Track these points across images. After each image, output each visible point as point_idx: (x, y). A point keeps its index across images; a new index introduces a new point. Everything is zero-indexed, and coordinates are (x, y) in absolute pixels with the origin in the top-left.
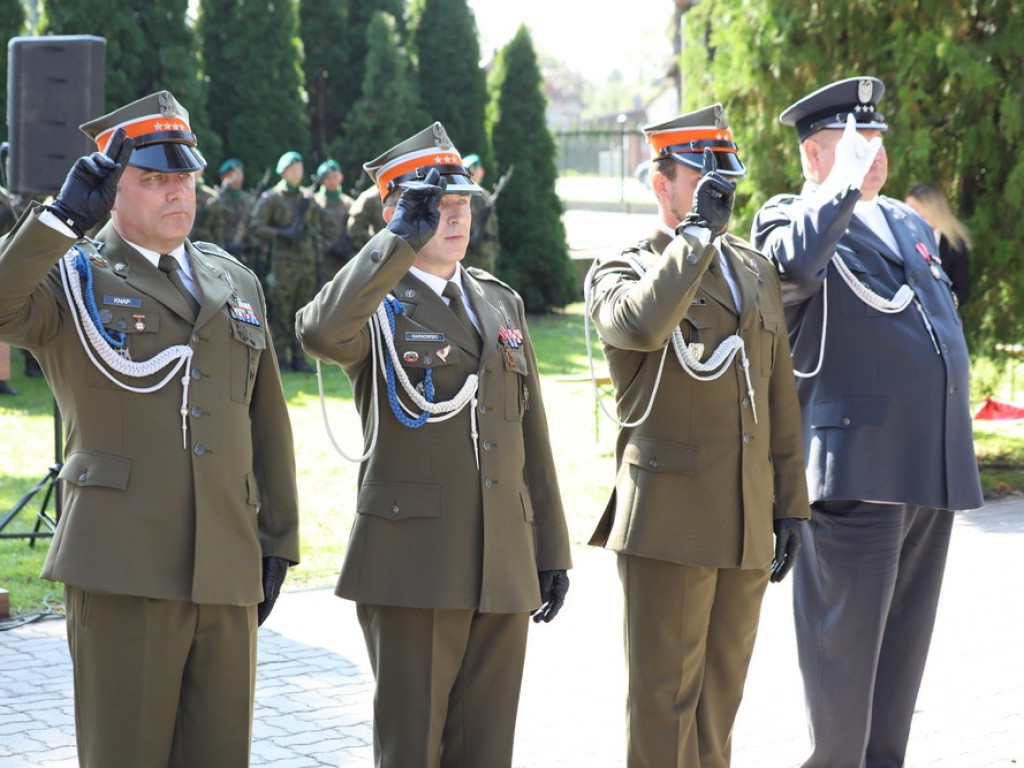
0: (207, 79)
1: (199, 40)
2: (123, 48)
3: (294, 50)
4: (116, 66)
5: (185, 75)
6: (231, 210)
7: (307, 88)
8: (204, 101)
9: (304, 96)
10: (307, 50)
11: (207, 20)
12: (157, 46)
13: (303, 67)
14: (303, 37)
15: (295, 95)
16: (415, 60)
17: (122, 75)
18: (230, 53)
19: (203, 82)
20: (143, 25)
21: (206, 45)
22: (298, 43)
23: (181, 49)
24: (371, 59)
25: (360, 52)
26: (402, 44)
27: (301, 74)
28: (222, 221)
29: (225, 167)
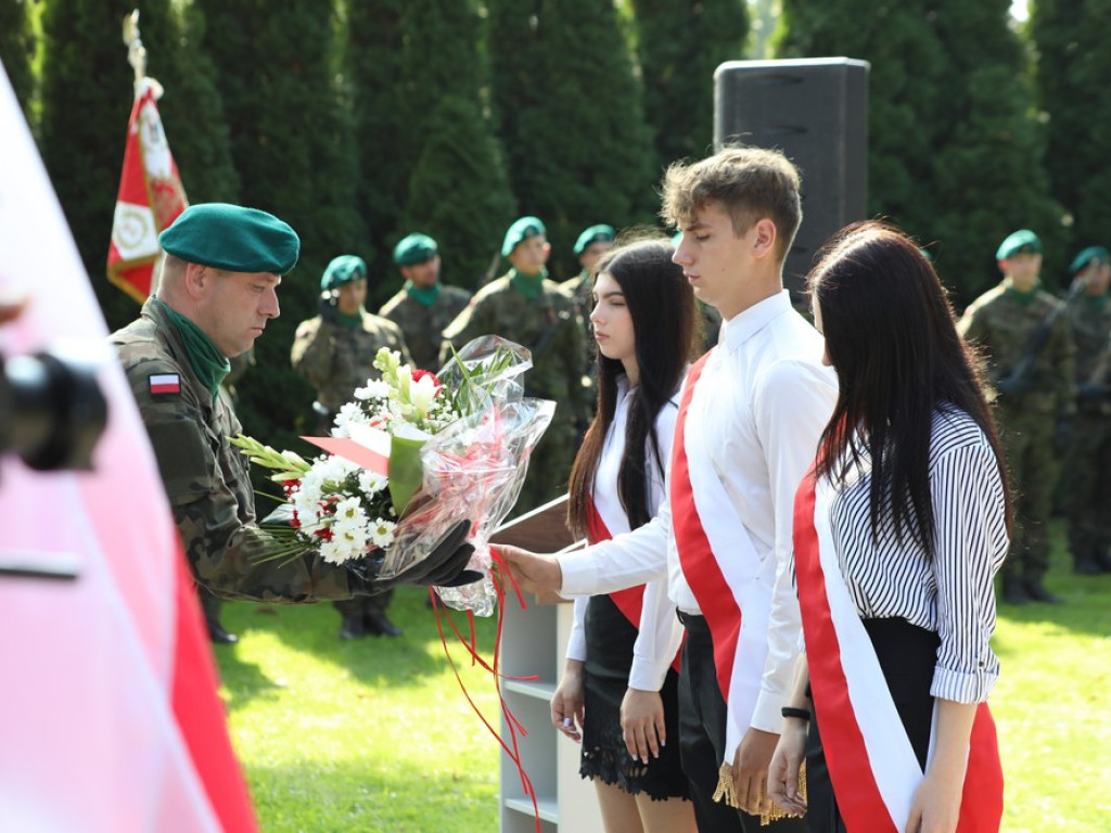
0: (1044, 117)
1: (1032, 53)
2: (909, 69)
4: (898, 99)
5: (1009, 112)
6: (1088, 329)
8: (1040, 152)
11: (1043, 20)
12: (963, 67)
17: (907, 112)
18: (1078, 75)
19: (1039, 127)
20: (941, 32)
21: (1040, 63)
23: (1001, 70)
28: (1072, 348)
29: (1080, 260)
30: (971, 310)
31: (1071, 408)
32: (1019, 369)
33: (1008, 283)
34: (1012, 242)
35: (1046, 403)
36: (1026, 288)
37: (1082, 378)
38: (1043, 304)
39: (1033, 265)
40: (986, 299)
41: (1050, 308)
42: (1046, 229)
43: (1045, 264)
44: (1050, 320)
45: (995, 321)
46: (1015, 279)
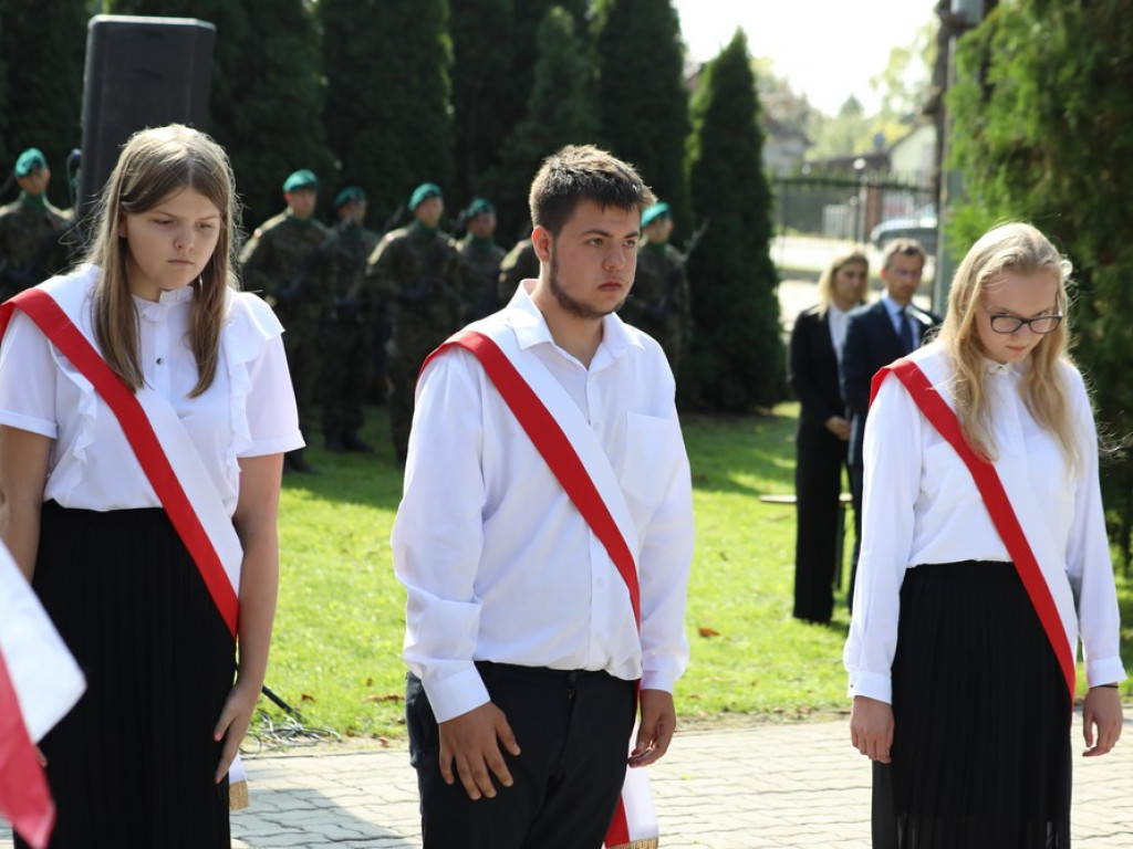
0: (324, 81)
3: (440, 49)
5: (299, 74)
6: (348, 253)
7: (453, 101)
8: (320, 108)
9: (450, 110)
10: (457, 50)
12: (263, 34)
13: (451, 73)
14: (453, 34)
15: (438, 109)
16: (597, 74)
19: (320, 87)
22: (447, 42)
23: (294, 39)
24: (541, 70)
25: (527, 58)
26: (581, 51)
27: (447, 80)
28: (336, 268)
29: (342, 197)
30: (258, 232)
31: (334, 315)
32: (296, 283)
33: (290, 211)
34: (295, 179)
35: (314, 312)
36: (304, 217)
37: (342, 294)
38: (317, 230)
39: (310, 200)
40: (271, 223)
41: (323, 236)
42: (321, 170)
43: (319, 201)
44: (324, 246)
45: (278, 243)
46: (296, 210)
